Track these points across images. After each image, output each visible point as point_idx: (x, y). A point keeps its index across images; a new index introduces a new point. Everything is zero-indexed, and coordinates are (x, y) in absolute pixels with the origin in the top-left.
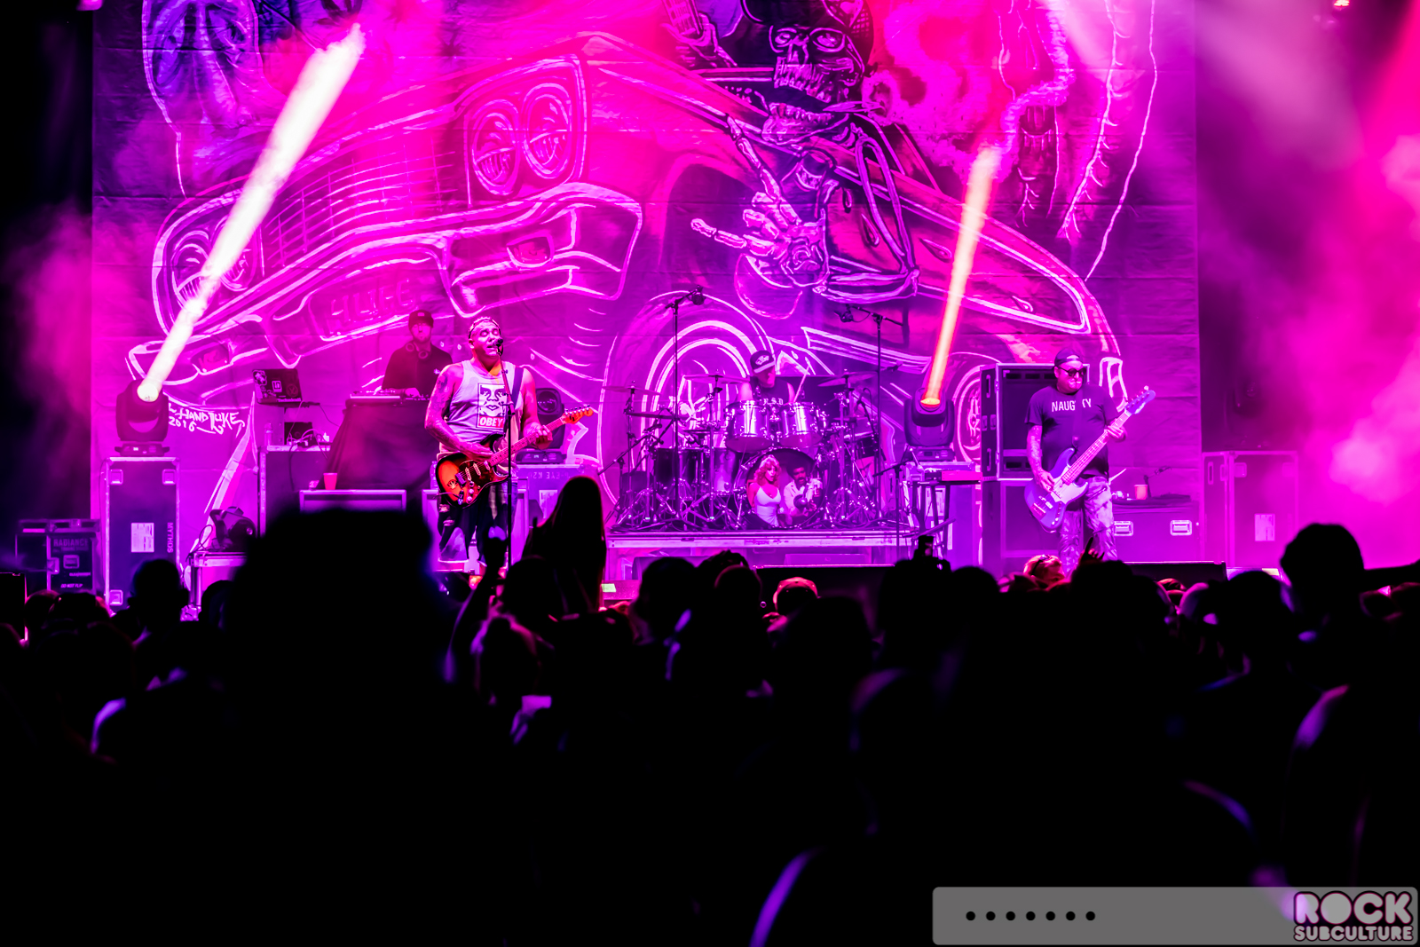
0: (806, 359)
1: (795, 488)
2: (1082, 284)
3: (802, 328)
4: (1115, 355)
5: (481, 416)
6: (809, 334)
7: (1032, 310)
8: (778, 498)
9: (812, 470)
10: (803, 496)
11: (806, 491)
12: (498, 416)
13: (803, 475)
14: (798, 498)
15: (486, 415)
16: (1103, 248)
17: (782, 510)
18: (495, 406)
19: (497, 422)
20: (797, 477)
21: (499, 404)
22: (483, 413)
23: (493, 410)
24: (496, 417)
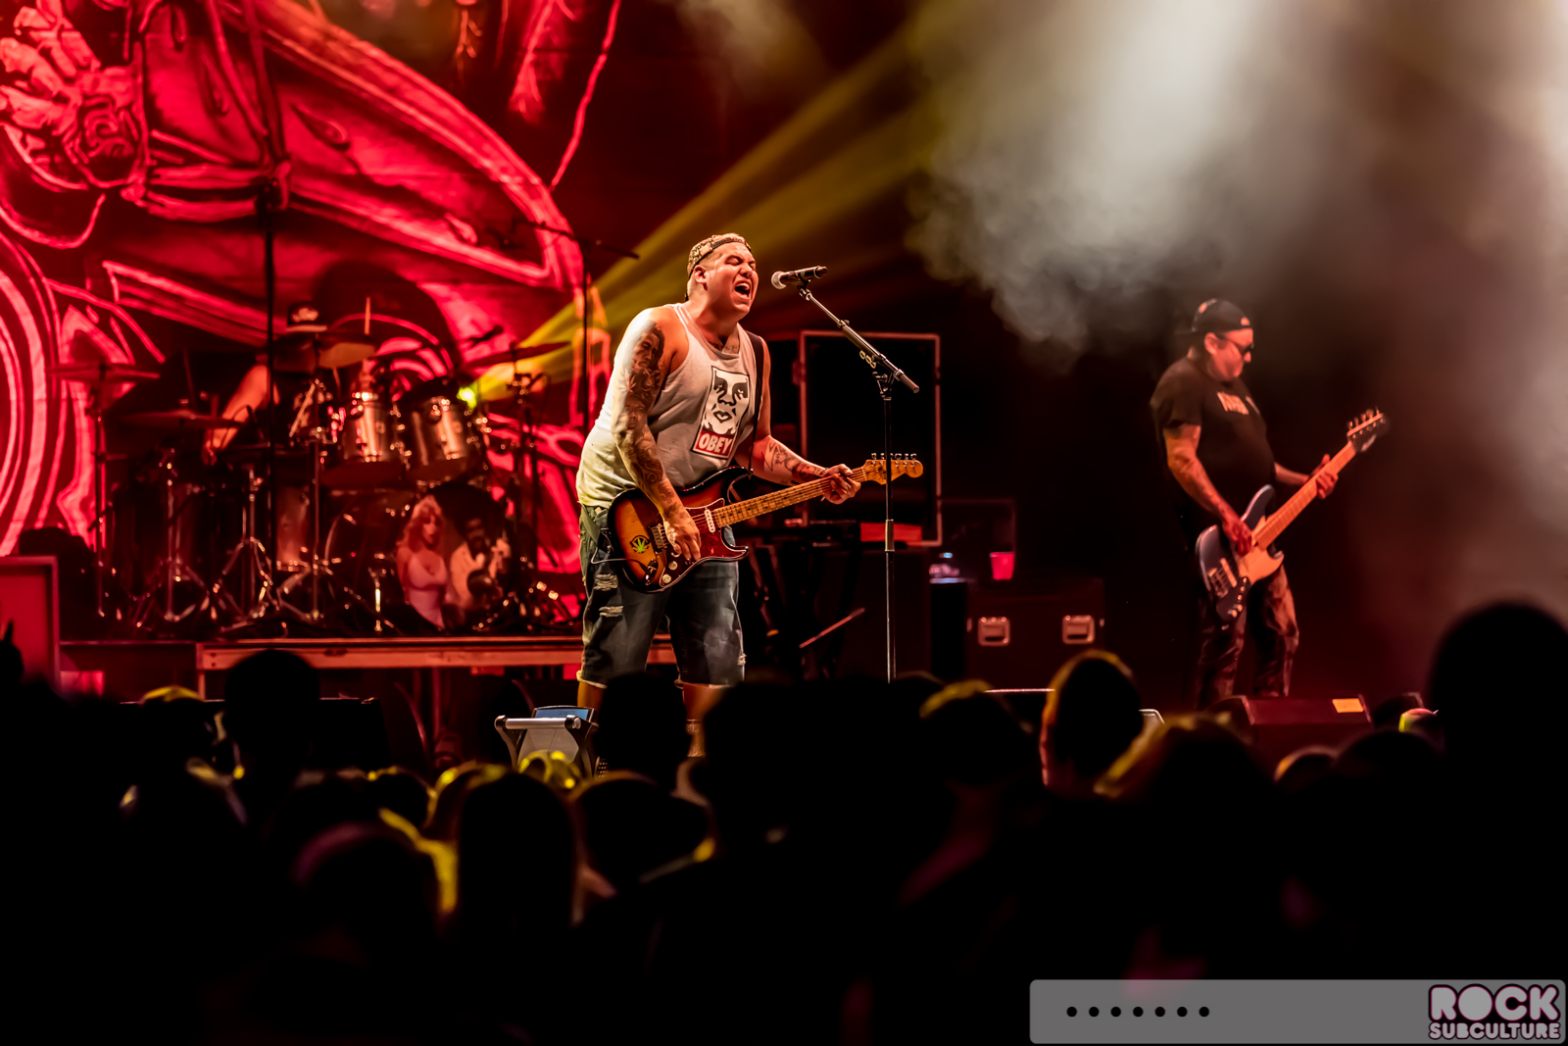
0: (113, 323)
1: (468, 557)
2: (546, 195)
3: (107, 265)
5: (705, 431)
6: (118, 276)
7: (474, 239)
8: (440, 576)
10: (484, 571)
11: (487, 563)
12: (728, 435)
13: (480, 533)
14: (474, 578)
15: (711, 432)
16: (578, 131)
17: (448, 597)
18: (727, 414)
19: (724, 443)
20: (472, 536)
21: (734, 411)
22: (707, 426)
23: (721, 421)
24: (724, 435)
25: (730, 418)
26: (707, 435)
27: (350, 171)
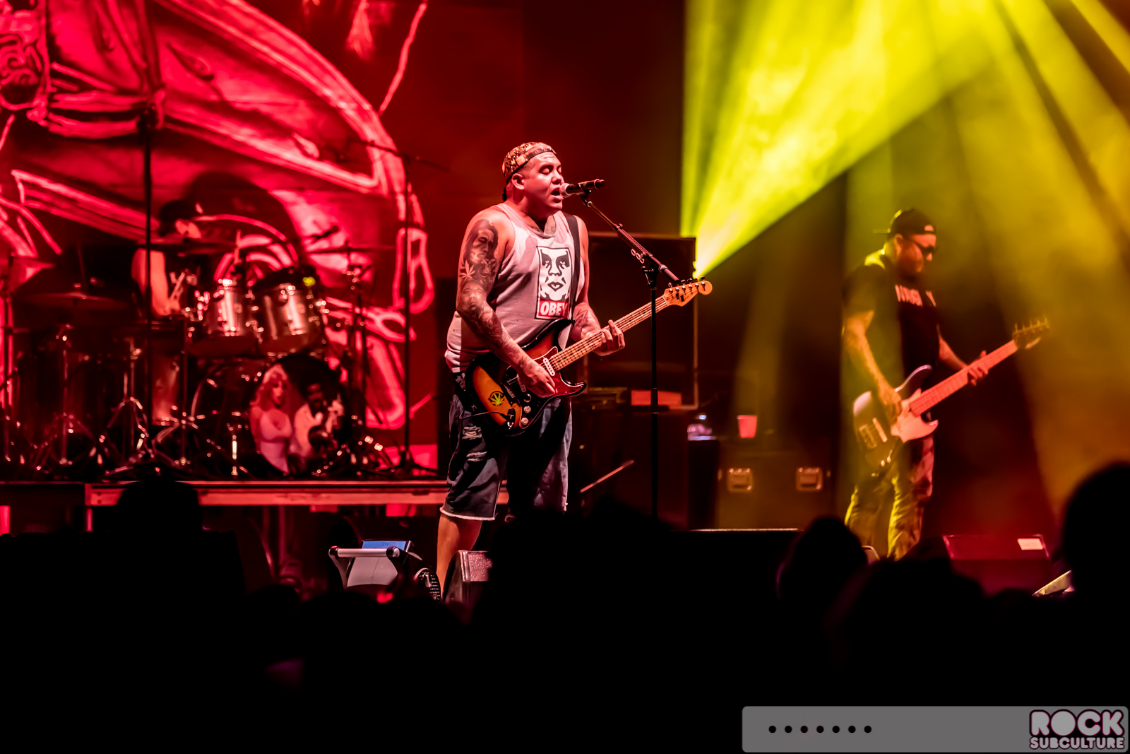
1: (309, 415)
2: (375, 118)
3: (12, 172)
4: (417, 226)
5: (543, 300)
6: (23, 182)
7: (316, 154)
8: (286, 430)
10: (322, 427)
11: (324, 420)
12: (563, 300)
13: (319, 395)
14: (314, 432)
15: (548, 299)
16: (403, 66)
17: (293, 448)
18: (558, 283)
19: (562, 307)
20: (312, 397)
21: (563, 279)
22: (544, 296)
23: (555, 290)
24: (560, 301)
25: (561, 286)
26: (546, 303)
27: (214, 97)
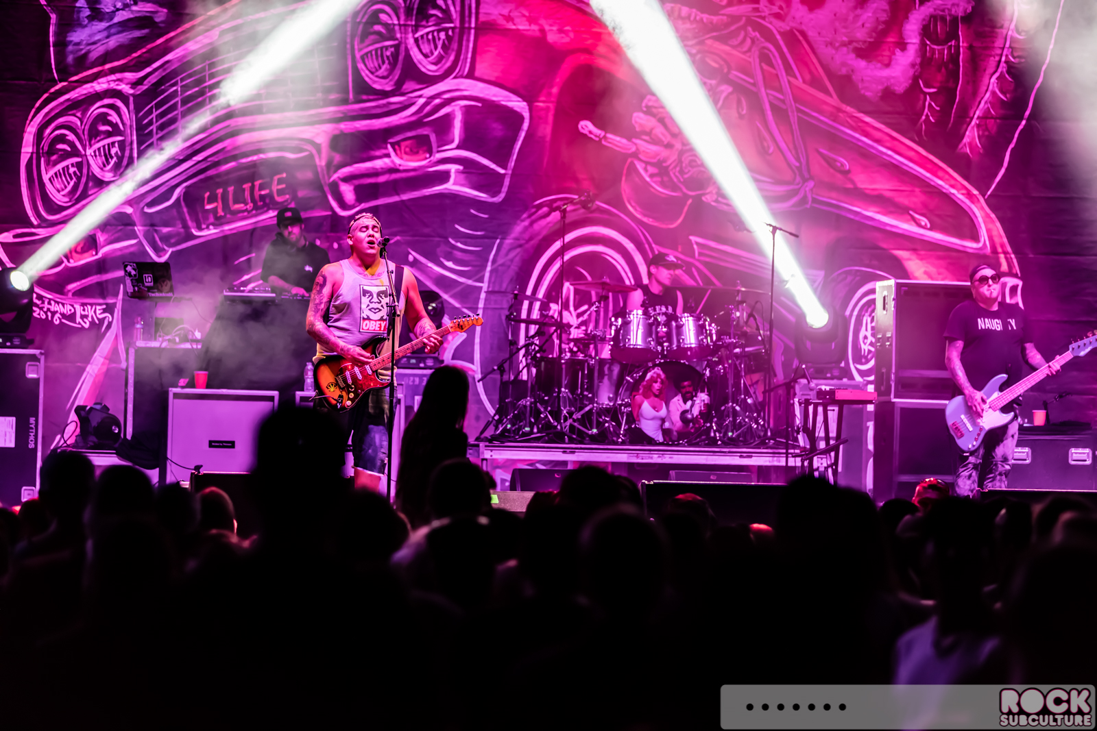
0: (694, 270)
1: (681, 402)
2: (982, 200)
3: (691, 238)
4: (1015, 276)
5: (364, 319)
6: (697, 243)
7: (929, 226)
8: (663, 412)
9: (699, 383)
10: (690, 411)
11: (692, 406)
12: (382, 319)
14: (684, 412)
15: (368, 319)
16: (1006, 164)
17: (667, 425)
18: (378, 308)
19: (380, 324)
21: (382, 306)
22: (366, 317)
23: (375, 313)
24: (379, 320)
25: (380, 310)
26: (367, 322)
27: (850, 186)
